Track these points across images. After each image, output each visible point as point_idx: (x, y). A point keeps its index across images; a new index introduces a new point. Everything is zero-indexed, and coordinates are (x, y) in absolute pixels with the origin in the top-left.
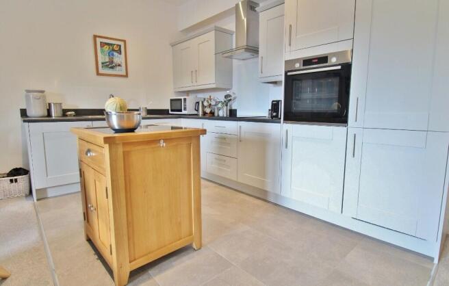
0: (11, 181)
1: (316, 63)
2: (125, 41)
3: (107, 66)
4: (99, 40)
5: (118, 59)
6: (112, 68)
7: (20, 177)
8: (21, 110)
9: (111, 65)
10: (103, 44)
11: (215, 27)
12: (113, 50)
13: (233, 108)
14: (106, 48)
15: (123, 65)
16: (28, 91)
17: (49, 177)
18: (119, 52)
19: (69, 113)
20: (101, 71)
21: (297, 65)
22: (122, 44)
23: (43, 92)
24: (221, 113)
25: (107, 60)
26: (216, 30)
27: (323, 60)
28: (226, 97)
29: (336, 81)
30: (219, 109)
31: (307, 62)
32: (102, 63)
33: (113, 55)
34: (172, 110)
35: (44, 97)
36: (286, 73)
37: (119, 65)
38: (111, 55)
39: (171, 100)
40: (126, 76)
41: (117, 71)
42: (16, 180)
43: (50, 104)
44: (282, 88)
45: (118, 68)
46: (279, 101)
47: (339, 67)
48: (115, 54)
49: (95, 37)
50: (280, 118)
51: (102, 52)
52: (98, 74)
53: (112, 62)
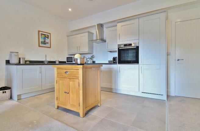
0: (3, 92)
1: (128, 46)
2: (50, 34)
3: (43, 43)
4: (40, 33)
5: (47, 40)
6: (45, 44)
7: (7, 90)
8: (6, 60)
9: (44, 43)
10: (42, 34)
11: (88, 31)
12: (46, 37)
13: (94, 60)
14: (43, 36)
15: (49, 43)
16: (11, 52)
17: (23, 89)
18: (48, 38)
19: (28, 62)
20: (41, 45)
21: (122, 46)
22: (49, 35)
23: (18, 53)
24: (89, 62)
25: (43, 41)
26: (88, 32)
27: (131, 45)
28: (92, 56)
29: (134, 51)
30: (88, 61)
31: (125, 45)
32: (41, 42)
33: (45, 39)
34: (67, 62)
35: (18, 55)
36: (118, 48)
37: (48, 43)
38: (44, 39)
39: (67, 58)
40: (50, 47)
41: (47, 45)
42: (5, 92)
43: (20, 59)
44: (117, 53)
45: (47, 44)
46: (116, 57)
47: (136, 47)
48: (46, 38)
49: (39, 31)
50: (117, 63)
51: (41, 37)
52: (39, 46)
53: (45, 42)
